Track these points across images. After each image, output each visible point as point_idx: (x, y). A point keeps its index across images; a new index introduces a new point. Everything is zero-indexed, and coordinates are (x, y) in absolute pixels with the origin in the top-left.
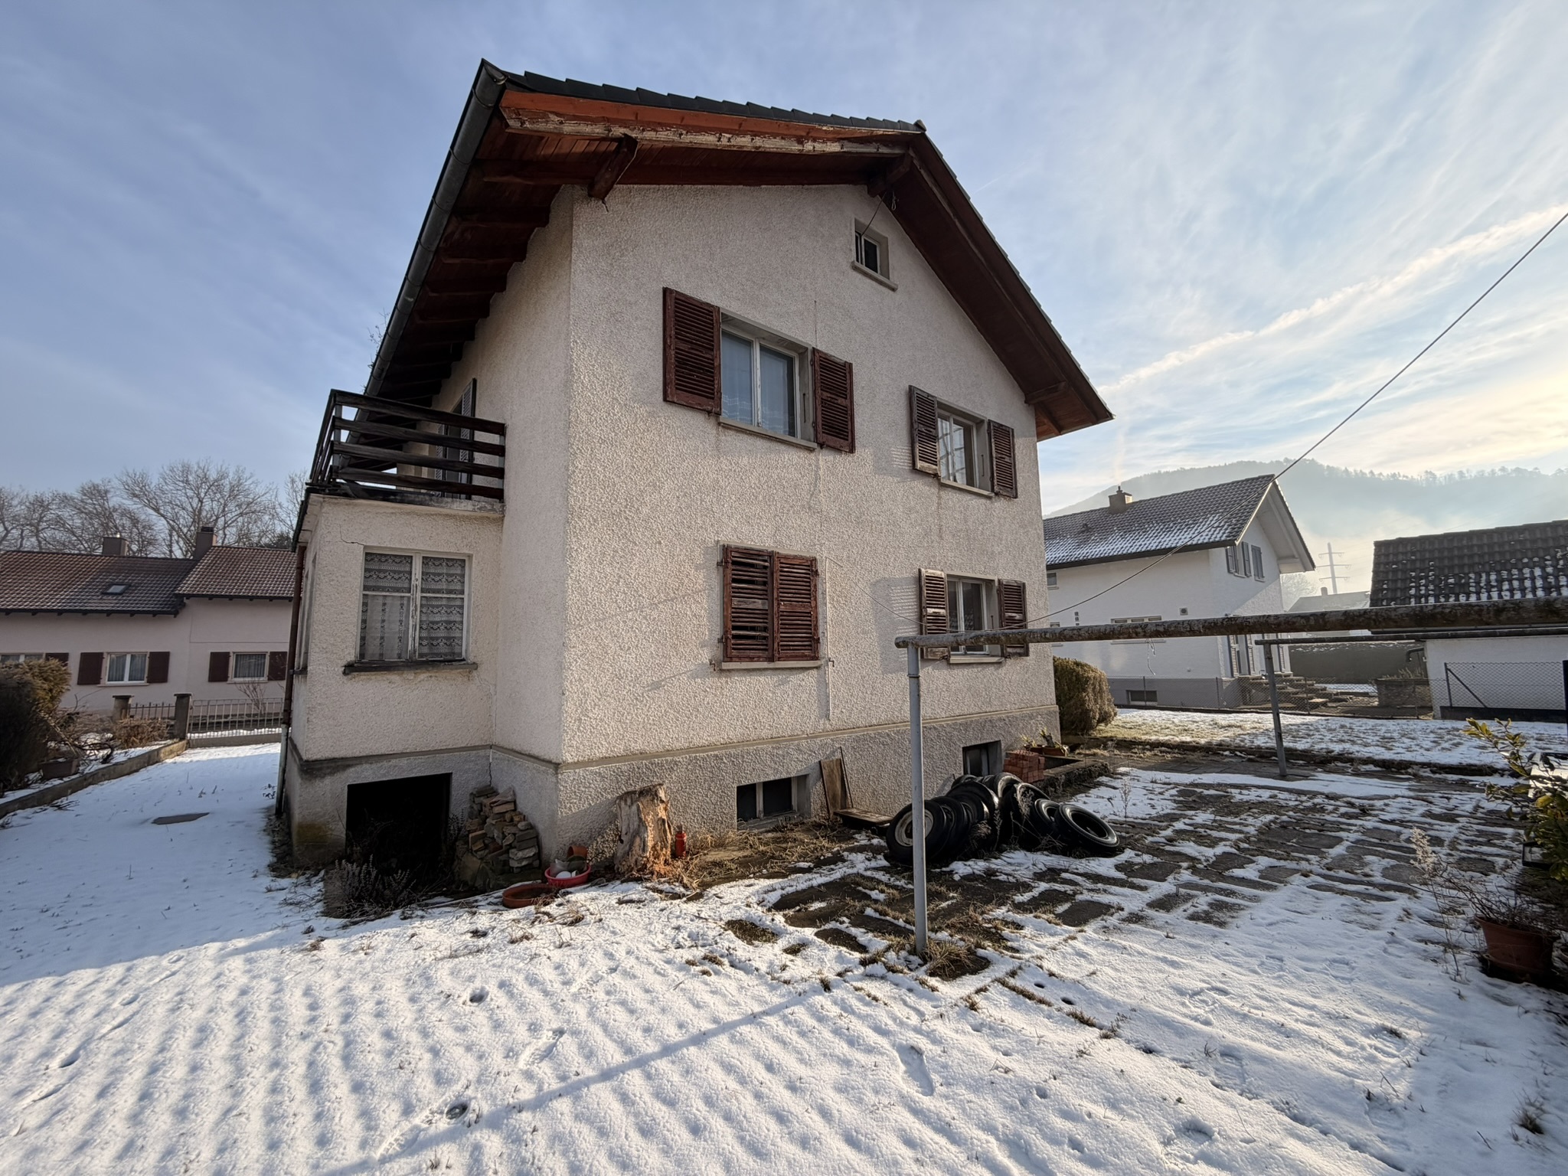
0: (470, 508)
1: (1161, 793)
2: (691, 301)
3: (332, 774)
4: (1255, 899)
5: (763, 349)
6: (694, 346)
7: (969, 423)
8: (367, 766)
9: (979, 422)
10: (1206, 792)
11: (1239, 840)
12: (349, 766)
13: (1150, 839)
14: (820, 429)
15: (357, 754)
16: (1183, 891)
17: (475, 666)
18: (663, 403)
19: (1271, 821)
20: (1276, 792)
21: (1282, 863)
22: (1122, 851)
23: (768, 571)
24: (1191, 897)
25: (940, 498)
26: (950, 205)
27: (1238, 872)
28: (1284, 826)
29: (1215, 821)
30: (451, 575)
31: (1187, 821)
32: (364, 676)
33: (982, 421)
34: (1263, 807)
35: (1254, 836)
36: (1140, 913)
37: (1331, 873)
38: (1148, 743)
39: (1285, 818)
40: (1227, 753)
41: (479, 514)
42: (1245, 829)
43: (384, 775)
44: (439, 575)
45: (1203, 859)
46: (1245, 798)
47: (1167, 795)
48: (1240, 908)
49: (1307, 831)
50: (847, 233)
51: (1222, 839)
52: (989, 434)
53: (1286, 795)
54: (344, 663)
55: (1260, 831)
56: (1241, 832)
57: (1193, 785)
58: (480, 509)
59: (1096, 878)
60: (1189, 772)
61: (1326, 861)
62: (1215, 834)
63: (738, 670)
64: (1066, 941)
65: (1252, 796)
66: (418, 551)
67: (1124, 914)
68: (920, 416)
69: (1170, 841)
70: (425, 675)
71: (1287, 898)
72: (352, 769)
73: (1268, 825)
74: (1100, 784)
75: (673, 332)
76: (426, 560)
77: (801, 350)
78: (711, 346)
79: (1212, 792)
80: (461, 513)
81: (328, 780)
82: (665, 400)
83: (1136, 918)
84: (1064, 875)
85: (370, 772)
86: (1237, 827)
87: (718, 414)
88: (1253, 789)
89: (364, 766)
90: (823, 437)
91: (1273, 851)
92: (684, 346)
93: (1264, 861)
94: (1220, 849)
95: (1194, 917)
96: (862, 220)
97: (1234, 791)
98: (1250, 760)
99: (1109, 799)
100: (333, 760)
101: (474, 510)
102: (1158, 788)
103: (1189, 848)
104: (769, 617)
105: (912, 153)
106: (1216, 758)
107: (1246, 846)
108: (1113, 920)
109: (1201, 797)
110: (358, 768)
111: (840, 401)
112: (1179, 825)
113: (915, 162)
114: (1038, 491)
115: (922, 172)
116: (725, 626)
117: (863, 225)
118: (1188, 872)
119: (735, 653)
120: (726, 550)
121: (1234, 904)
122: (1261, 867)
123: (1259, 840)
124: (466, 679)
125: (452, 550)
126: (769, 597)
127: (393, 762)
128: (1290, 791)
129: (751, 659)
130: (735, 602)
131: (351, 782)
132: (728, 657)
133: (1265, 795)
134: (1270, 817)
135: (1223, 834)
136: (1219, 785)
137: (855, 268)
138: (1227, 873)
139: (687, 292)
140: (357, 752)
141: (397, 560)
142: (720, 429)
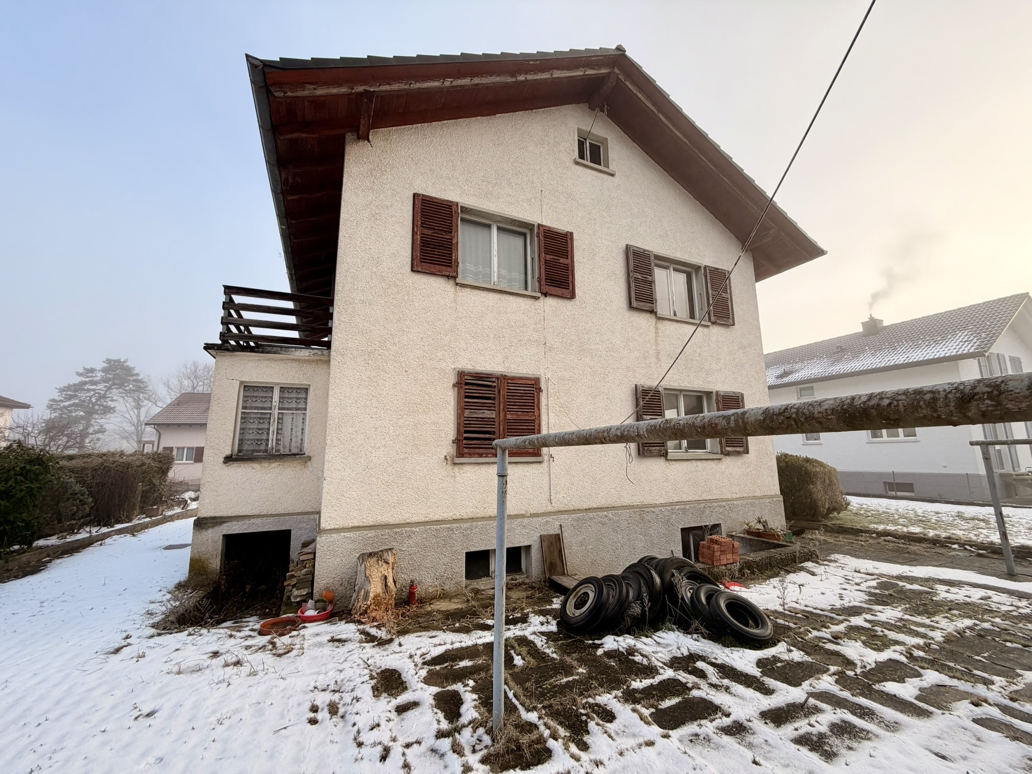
0: (307, 354)
1: (857, 584)
2: (435, 200)
3: (213, 527)
4: (893, 727)
5: (499, 228)
6: (436, 231)
7: (689, 270)
8: (235, 523)
9: (697, 268)
10: (909, 586)
11: (918, 647)
12: (225, 522)
13: (815, 633)
14: (543, 282)
15: (230, 515)
16: (812, 701)
17: (310, 458)
18: (411, 273)
19: (968, 628)
20: (990, 593)
21: (954, 682)
22: (774, 644)
23: (496, 389)
24: (817, 710)
25: (657, 329)
26: (654, 104)
27: (891, 687)
28: (982, 635)
29: (901, 619)
30: (299, 398)
31: (869, 617)
32: (236, 464)
33: (700, 267)
34: (967, 609)
35: (938, 643)
36: (746, 724)
37: (1015, 705)
38: (874, 532)
39: (986, 625)
40: (956, 546)
41: (313, 358)
42: (931, 634)
43: (246, 529)
44: (291, 398)
45: (859, 664)
46: (950, 597)
47: (863, 587)
48: (865, 735)
49: (1008, 644)
50: (570, 139)
51: (897, 643)
52: (706, 277)
53: (1004, 598)
54: (224, 455)
55: (948, 639)
56: (924, 636)
57: (900, 578)
58: (314, 354)
59: (727, 671)
60: (902, 564)
61: (1014, 688)
62: (892, 635)
63: (469, 464)
64: (640, 746)
65: (958, 595)
66: (277, 384)
67: (727, 721)
68: (636, 266)
69: (836, 638)
70: (277, 464)
71: (936, 734)
72: (226, 525)
73: (961, 633)
74: (802, 569)
75: (419, 223)
76: (283, 389)
77: (529, 226)
78: (450, 230)
79: (916, 587)
80: (303, 358)
81: (210, 531)
82: (412, 270)
83: (737, 730)
84: (700, 665)
85: (237, 527)
86: (921, 630)
87: (455, 278)
88: (967, 587)
89: (234, 522)
90: (546, 288)
91: (952, 664)
92: (426, 232)
93: (932, 677)
94: (884, 656)
95: (802, 740)
96: (584, 128)
97: (941, 588)
98: (980, 555)
99: (800, 586)
100: (214, 518)
101: (310, 356)
102: (858, 578)
103: (853, 650)
104: (496, 423)
105: (617, 71)
106: (942, 550)
107: (921, 654)
108: (708, 727)
109: (902, 591)
110: (230, 524)
111: (562, 260)
112: (857, 621)
113: (620, 77)
114: (757, 319)
115: (627, 83)
116: (458, 431)
117: (586, 131)
118: (831, 680)
119: (466, 450)
120: (461, 374)
121: (862, 730)
122: (925, 684)
123: (942, 649)
124: (303, 467)
125: (297, 382)
126: (497, 409)
127: (252, 521)
128: (1011, 593)
129: (480, 455)
130: (467, 413)
131: (225, 532)
132: (460, 454)
133: (976, 595)
134: (968, 622)
135: (901, 637)
136: (928, 580)
137: (577, 163)
138: (877, 687)
139: (433, 195)
140: (230, 513)
141: (265, 390)
142: (458, 287)
